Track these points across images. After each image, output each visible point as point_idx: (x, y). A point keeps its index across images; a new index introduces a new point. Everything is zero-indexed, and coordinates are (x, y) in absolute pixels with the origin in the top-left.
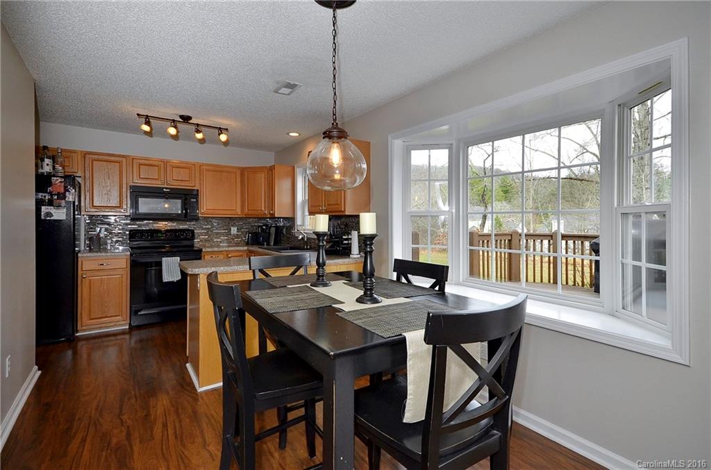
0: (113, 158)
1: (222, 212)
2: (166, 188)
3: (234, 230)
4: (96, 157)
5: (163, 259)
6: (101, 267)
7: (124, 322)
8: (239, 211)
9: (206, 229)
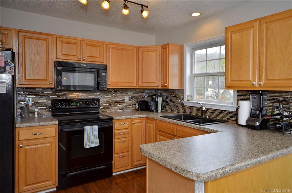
0: (41, 36)
1: (122, 84)
2: (83, 64)
3: (127, 99)
4: (28, 34)
5: (86, 127)
6: (35, 136)
7: (53, 186)
8: (135, 83)
9: (107, 98)
